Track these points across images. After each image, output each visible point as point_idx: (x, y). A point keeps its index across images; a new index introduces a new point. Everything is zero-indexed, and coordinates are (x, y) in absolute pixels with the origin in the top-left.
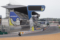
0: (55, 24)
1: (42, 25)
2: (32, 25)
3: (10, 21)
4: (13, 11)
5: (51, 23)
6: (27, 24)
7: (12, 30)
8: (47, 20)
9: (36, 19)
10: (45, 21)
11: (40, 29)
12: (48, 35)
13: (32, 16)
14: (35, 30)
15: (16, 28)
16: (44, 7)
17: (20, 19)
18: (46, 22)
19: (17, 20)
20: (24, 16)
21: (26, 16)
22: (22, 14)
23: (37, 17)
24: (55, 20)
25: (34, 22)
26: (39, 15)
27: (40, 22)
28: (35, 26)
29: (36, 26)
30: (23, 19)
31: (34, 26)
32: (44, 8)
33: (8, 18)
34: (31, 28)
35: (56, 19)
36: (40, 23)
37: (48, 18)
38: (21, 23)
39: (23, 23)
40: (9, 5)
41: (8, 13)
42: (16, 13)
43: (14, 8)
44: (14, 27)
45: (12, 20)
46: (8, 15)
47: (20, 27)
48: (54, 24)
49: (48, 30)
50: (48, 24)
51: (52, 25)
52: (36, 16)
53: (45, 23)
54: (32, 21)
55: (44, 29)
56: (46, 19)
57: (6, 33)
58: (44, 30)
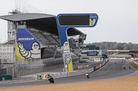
0: (122, 55)
1: (90, 57)
2: (68, 59)
3: (17, 49)
4: (24, 27)
5: (113, 53)
6: (56, 57)
7: (23, 70)
8: (104, 48)
9: (77, 46)
10: (98, 48)
11: (87, 68)
12: (105, 80)
13: (69, 38)
14: (74, 69)
15: (32, 65)
16: (96, 17)
17: (41, 44)
18: (100, 52)
19: (33, 47)
20: (50, 38)
21: (54, 38)
22: (45, 34)
23: (81, 40)
24: (120, 46)
25: (73, 51)
26: (83, 37)
27: (86, 51)
28: (76, 60)
29: (78, 62)
30: (46, 44)
31: (74, 61)
32: (94, 21)
33: (12, 44)
34: (66, 66)
35: (123, 44)
36: (87, 53)
37: (104, 43)
38: (42, 53)
39: (46, 55)
40: (14, 13)
41: (14, 32)
42: (32, 32)
43: (26, 21)
44: (27, 62)
45: (22, 47)
46: (14, 37)
47: (41, 63)
48: (120, 56)
49: (106, 70)
50: (105, 56)
51: (114, 58)
52: (77, 37)
53: (97, 53)
54: (69, 48)
55: (95, 67)
56: (99, 44)
57: (9, 78)
58: (95, 70)
